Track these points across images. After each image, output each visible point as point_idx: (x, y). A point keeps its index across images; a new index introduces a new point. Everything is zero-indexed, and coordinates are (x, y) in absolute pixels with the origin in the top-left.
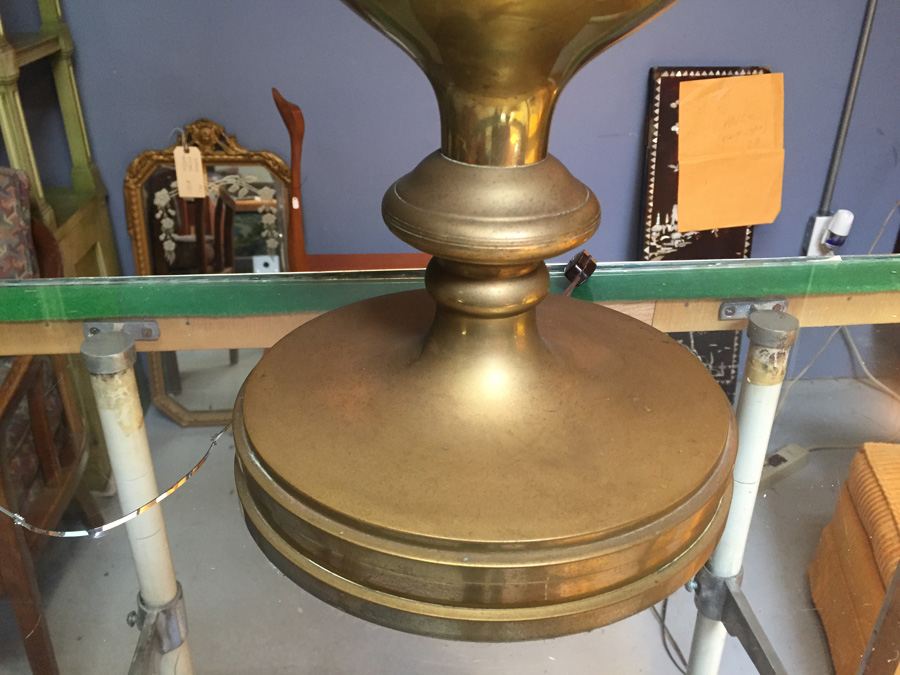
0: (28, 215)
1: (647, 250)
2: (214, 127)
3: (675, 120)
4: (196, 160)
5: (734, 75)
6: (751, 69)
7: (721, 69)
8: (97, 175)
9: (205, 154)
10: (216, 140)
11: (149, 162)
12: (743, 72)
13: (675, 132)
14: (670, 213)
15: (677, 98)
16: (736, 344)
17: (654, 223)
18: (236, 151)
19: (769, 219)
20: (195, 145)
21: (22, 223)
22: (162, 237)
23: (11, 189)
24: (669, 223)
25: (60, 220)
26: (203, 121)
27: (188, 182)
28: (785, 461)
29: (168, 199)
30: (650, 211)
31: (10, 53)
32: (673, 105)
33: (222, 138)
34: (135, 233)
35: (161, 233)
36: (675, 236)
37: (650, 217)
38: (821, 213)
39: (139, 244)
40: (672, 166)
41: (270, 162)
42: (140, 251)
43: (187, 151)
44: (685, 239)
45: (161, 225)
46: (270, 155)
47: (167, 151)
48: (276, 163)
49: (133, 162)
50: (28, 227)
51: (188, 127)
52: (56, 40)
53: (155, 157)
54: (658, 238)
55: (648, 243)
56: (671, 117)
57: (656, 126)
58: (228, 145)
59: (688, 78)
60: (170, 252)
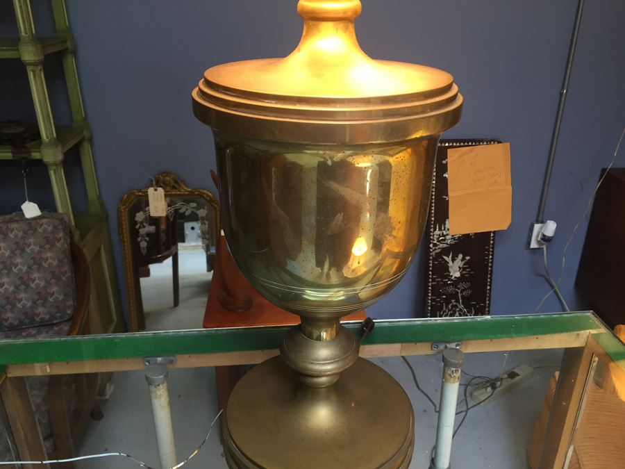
0: (69, 241)
1: (431, 246)
2: (173, 176)
3: (445, 170)
4: (161, 195)
5: (480, 145)
6: (490, 141)
7: (472, 141)
8: (102, 205)
9: (166, 191)
10: (173, 183)
11: (133, 197)
12: (485, 143)
13: (446, 177)
14: (445, 224)
15: (446, 158)
16: (487, 302)
17: (435, 230)
18: (185, 190)
19: (505, 227)
20: (161, 186)
21: (66, 246)
22: (139, 239)
23: (61, 227)
24: (444, 230)
25: (83, 237)
26: (166, 172)
27: (156, 207)
28: (518, 375)
29: (144, 216)
30: (433, 222)
31: (60, 148)
32: (444, 162)
33: (176, 182)
34: (123, 237)
35: (139, 237)
36: (448, 237)
37: (432, 226)
38: (538, 222)
39: (126, 244)
40: (445, 197)
41: (205, 196)
42: (126, 248)
43: (156, 190)
44: (454, 239)
45: (139, 232)
46: (205, 191)
47: (144, 190)
48: (208, 196)
49: (123, 196)
50: (69, 248)
51: (157, 176)
52: (82, 131)
53: (137, 194)
54: (438, 238)
55: (432, 241)
56: (443, 168)
57: (435, 174)
58: (180, 186)
59: (452, 147)
60: (144, 248)
